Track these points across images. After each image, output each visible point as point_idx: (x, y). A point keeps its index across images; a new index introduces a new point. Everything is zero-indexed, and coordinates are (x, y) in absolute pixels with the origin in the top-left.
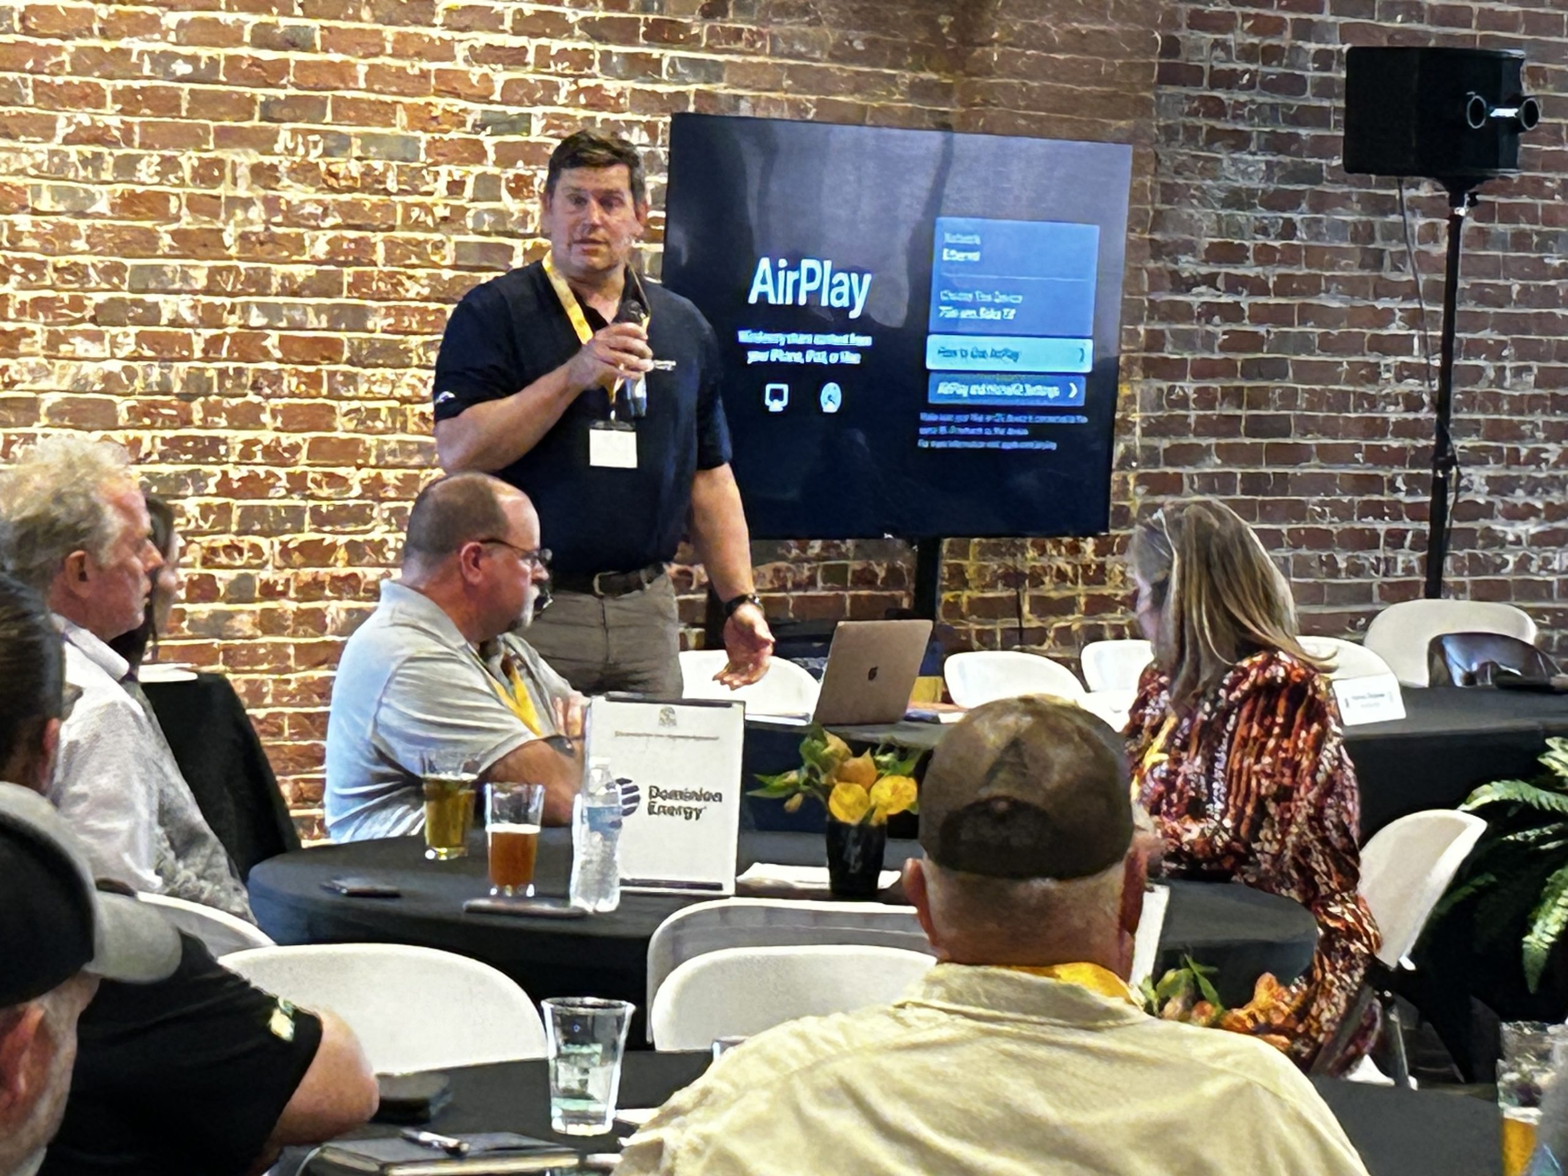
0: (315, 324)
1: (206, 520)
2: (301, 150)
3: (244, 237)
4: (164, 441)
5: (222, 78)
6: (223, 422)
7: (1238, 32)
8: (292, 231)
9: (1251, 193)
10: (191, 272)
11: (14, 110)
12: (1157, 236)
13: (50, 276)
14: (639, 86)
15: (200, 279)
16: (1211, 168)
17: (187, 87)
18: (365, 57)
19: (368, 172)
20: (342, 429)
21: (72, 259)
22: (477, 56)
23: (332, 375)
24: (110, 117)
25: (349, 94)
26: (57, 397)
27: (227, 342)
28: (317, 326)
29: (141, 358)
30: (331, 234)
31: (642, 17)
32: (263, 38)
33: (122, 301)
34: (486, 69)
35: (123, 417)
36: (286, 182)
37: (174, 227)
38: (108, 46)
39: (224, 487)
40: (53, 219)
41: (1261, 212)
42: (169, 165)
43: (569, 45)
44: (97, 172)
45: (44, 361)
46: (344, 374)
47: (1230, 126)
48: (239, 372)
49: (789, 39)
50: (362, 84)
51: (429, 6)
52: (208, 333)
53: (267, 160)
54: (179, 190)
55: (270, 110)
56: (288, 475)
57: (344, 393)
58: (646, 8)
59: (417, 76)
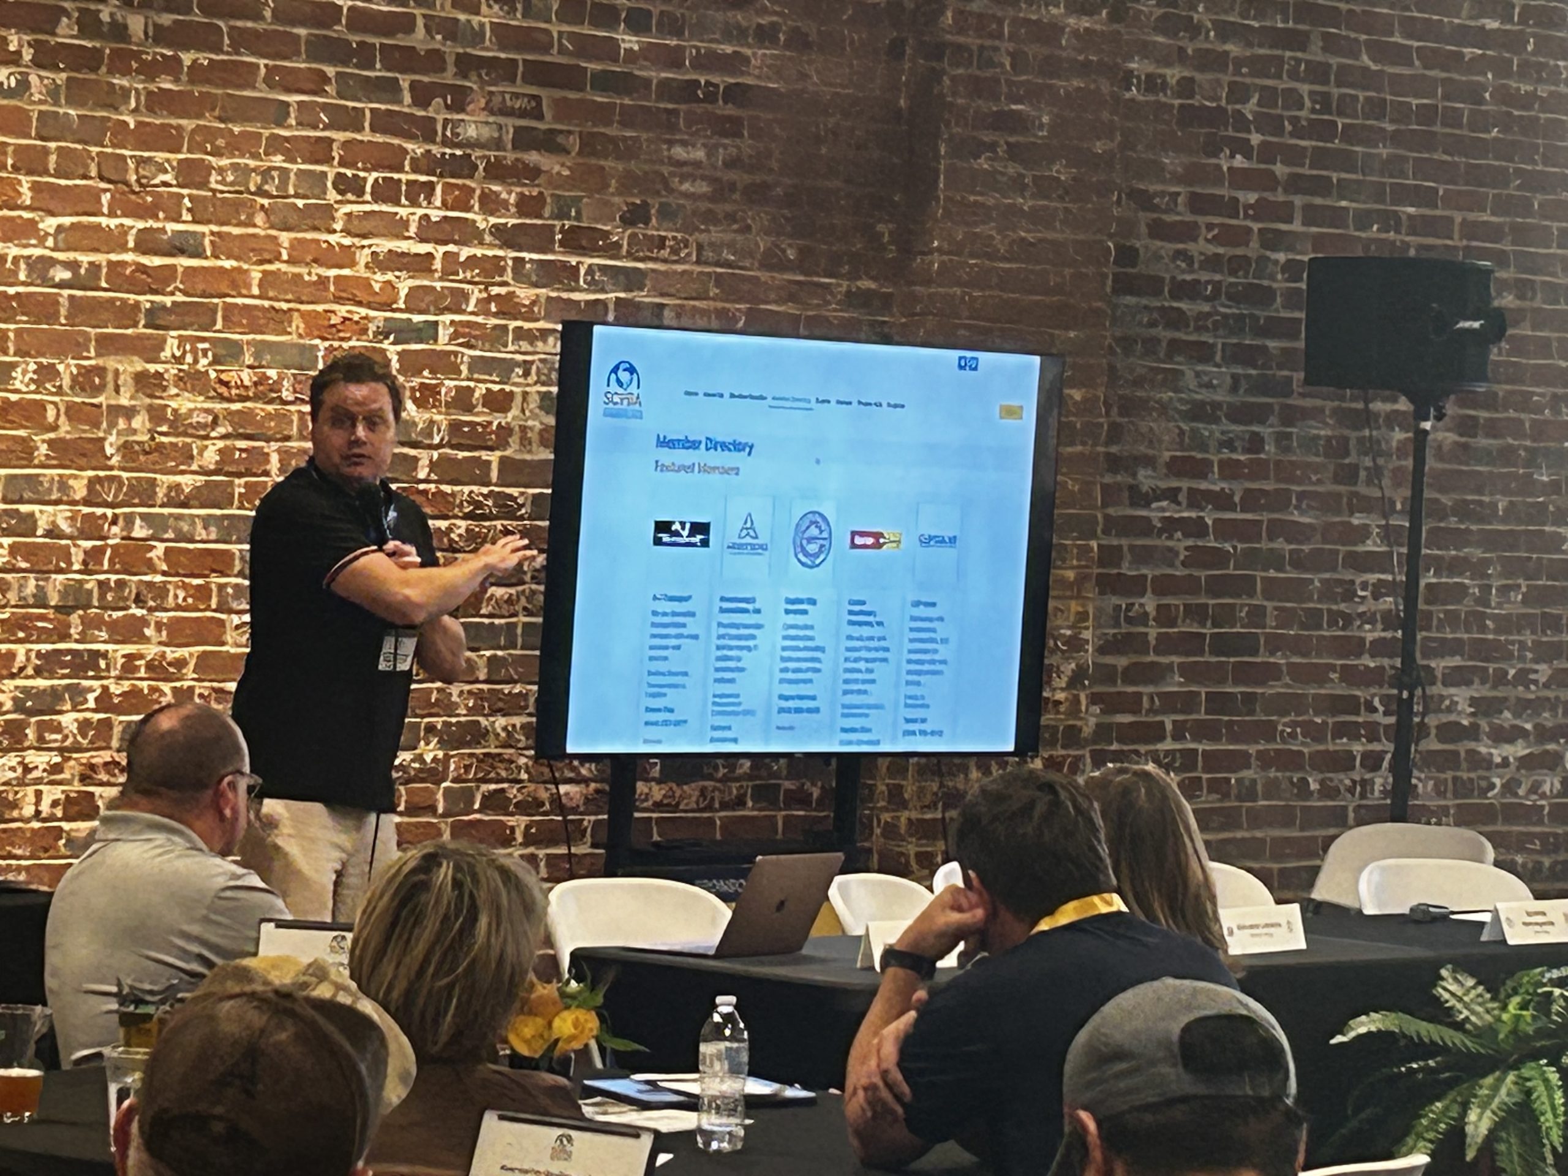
0: (204, 536)
1: (84, 737)
2: (189, 359)
3: (126, 448)
4: (39, 653)
5: (104, 285)
6: (104, 635)
7: (1201, 241)
8: (180, 440)
9: (1216, 405)
10: (71, 482)
12: (1114, 449)
14: (554, 294)
15: (80, 490)
16: (1173, 379)
17: (66, 292)
18: (259, 263)
19: (264, 379)
20: (233, 644)
22: (378, 263)
23: (221, 587)
25: (239, 301)
27: (109, 552)
28: (205, 538)
29: (15, 570)
30: (221, 444)
31: (558, 223)
32: (147, 243)
34: (390, 276)
36: (174, 391)
37: (52, 435)
39: (104, 701)
41: (1227, 426)
42: (46, 373)
43: (479, 252)
46: (235, 587)
47: (1193, 338)
48: (121, 584)
49: (715, 247)
50: (256, 291)
51: (328, 211)
52: (88, 544)
53: (152, 368)
54: (56, 399)
55: (156, 317)
56: (174, 689)
57: (235, 605)
58: (562, 215)
59: (314, 283)
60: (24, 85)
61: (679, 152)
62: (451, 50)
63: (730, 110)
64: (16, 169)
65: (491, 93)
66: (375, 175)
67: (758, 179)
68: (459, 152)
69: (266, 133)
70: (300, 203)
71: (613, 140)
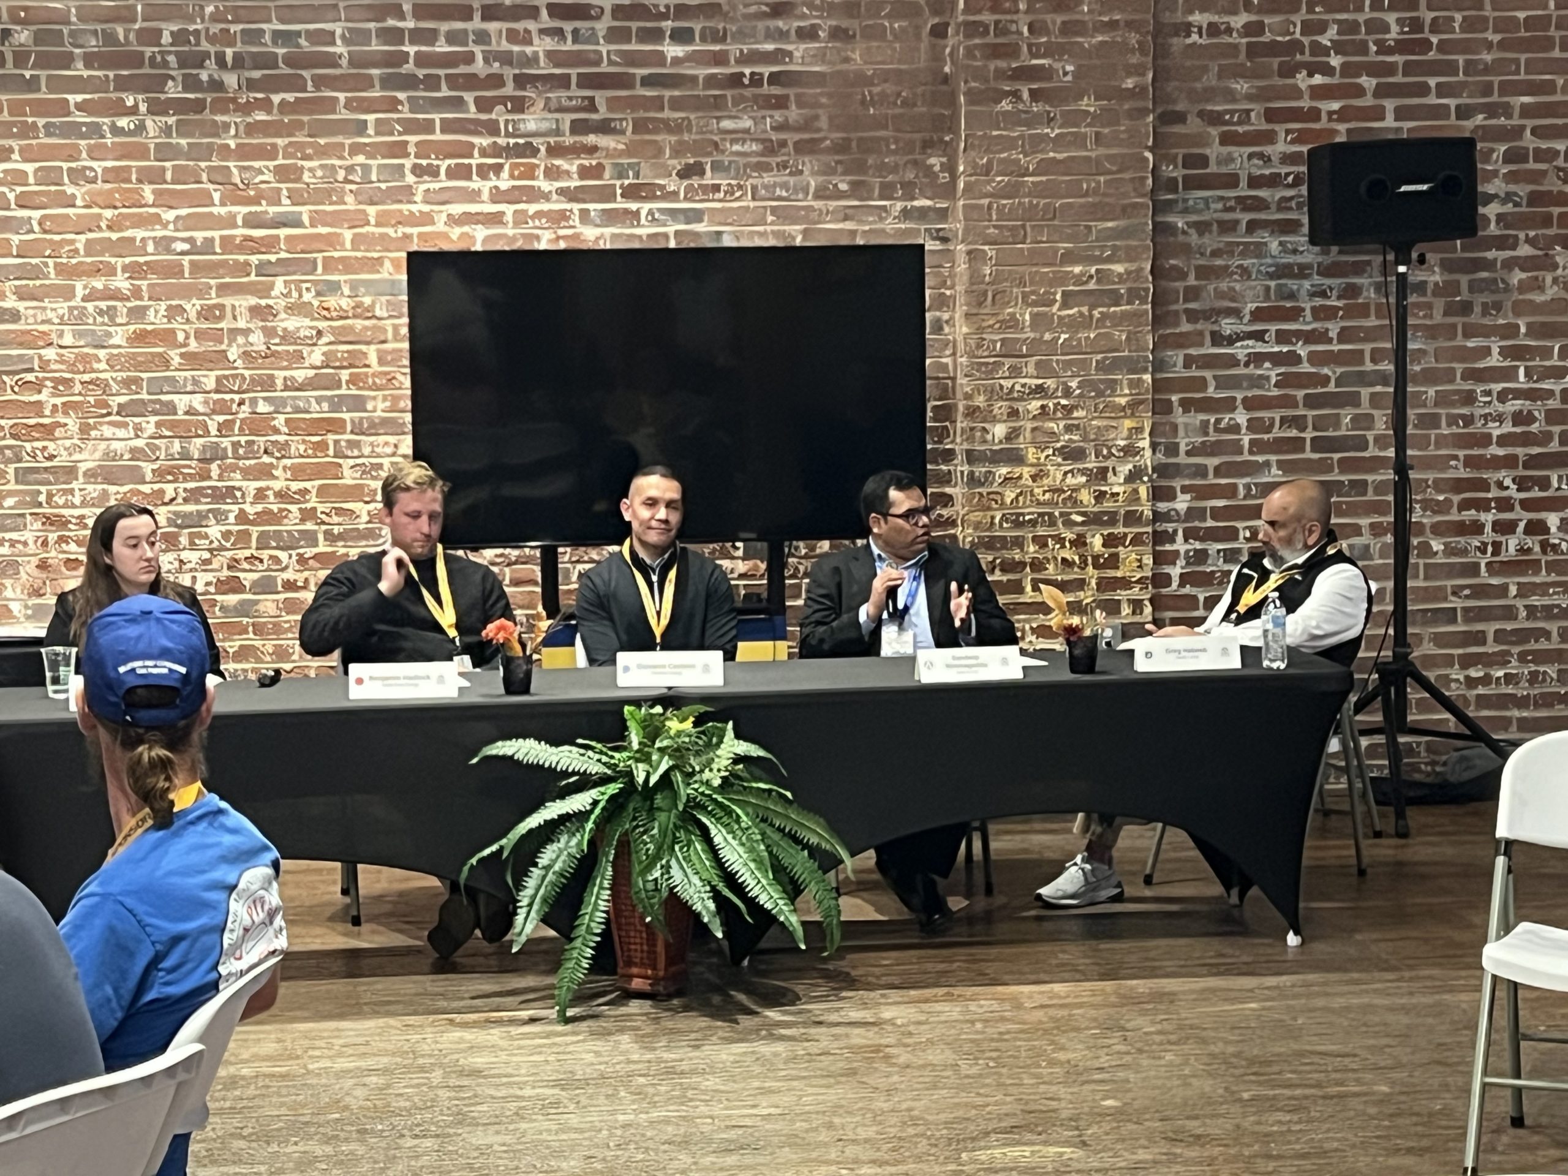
0: (318, 409)
1: (227, 541)
2: (295, 294)
3: (246, 354)
4: (185, 490)
5: (218, 250)
6: (239, 477)
7: (1280, 143)
8: (291, 348)
9: (1309, 266)
10: (202, 379)
11: (38, 283)
12: (1194, 305)
13: (78, 388)
15: (210, 383)
16: (1259, 250)
17: (187, 258)
18: (350, 228)
19: (358, 305)
20: (349, 477)
21: (94, 375)
23: (336, 442)
24: (121, 283)
25: (336, 254)
26: (90, 465)
27: (238, 423)
28: (319, 411)
29: (161, 437)
30: (325, 349)
31: (618, 183)
32: (251, 221)
33: (142, 400)
34: (466, 229)
35: (149, 476)
36: (283, 316)
37: (183, 350)
38: (114, 236)
39: (242, 517)
40: (76, 350)
41: (1319, 280)
42: (174, 312)
43: (545, 206)
44: (112, 319)
45: (78, 442)
46: (348, 441)
47: (1274, 217)
48: (250, 443)
49: (770, 188)
50: (348, 245)
51: (409, 190)
52: (221, 418)
53: (263, 302)
54: (186, 327)
55: (262, 269)
56: (300, 509)
57: (349, 453)
58: (620, 176)
59: (398, 239)
60: (141, 128)
61: (726, 124)
62: (509, 73)
63: (776, 90)
64: (140, 181)
65: (548, 99)
66: (448, 162)
67: (806, 136)
68: (521, 141)
69: (348, 142)
70: (383, 186)
71: (665, 122)
